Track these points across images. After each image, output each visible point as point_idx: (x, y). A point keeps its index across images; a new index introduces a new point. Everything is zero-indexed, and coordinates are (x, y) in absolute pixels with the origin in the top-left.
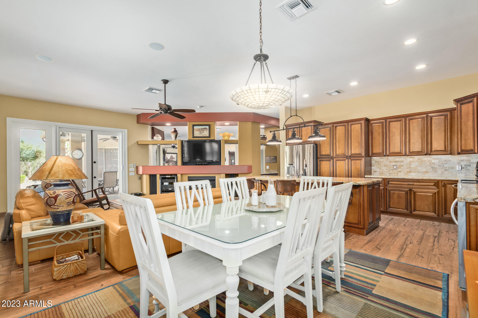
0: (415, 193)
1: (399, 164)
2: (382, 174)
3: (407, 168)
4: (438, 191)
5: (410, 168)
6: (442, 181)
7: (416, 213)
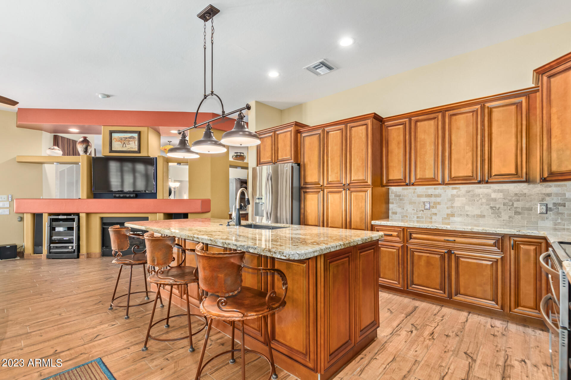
0: (457, 258)
1: (434, 201)
2: (405, 217)
3: (447, 208)
4: (502, 258)
5: (452, 207)
6: (510, 237)
7: (459, 298)
